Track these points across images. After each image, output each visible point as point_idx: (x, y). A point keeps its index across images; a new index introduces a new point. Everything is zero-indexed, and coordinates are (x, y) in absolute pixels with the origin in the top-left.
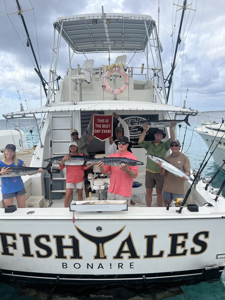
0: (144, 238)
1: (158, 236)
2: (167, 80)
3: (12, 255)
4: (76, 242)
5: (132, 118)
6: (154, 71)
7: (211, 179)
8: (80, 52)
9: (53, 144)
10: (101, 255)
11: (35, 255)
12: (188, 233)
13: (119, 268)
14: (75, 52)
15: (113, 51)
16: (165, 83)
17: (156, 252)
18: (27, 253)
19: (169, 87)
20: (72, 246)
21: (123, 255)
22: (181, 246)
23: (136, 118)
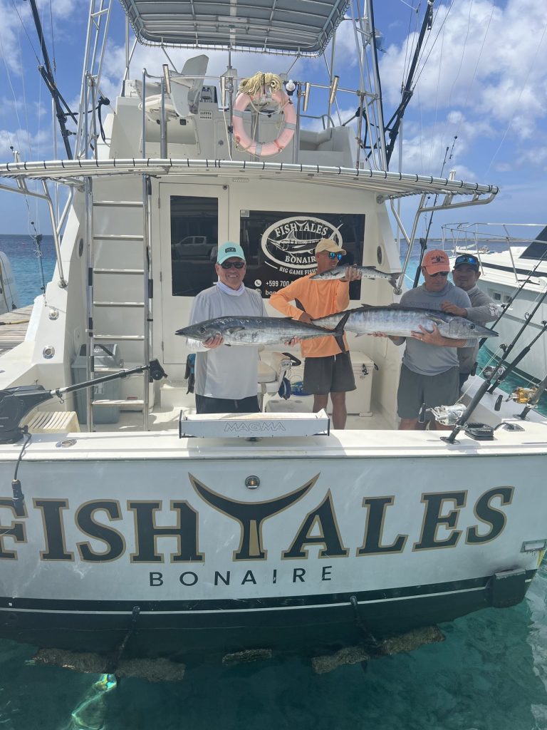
0: (363, 506)
1: (396, 501)
3: (11, 556)
4: (188, 518)
5: (298, 221)
8: (153, 43)
9: (95, 276)
10: (253, 550)
11: (78, 555)
12: (467, 491)
13: (294, 581)
14: (141, 42)
15: (239, 48)
17: (387, 539)
18: (56, 550)
19: (389, 149)
20: (179, 528)
21: (306, 547)
22: (447, 523)
23: (309, 221)
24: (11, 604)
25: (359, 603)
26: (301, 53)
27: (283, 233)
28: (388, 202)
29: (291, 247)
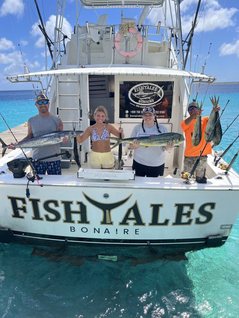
0: (150, 207)
1: (164, 206)
2: (185, 42)
3: (22, 217)
4: (83, 208)
5: (144, 85)
6: (172, 31)
7: (223, 152)
8: (89, 7)
10: (108, 221)
11: (44, 219)
12: (195, 203)
13: (124, 233)
15: (126, 6)
16: (183, 45)
17: (161, 220)
18: (37, 216)
19: (188, 51)
20: (80, 211)
22: (186, 216)
23: (149, 85)
24: (23, 234)
25: (151, 244)
26: (153, 6)
27: (138, 90)
29: (141, 96)
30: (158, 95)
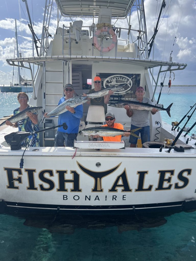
0: (137, 174)
1: (149, 173)
3: (17, 188)
4: (76, 176)
5: (117, 77)
8: (67, 16)
9: (46, 95)
10: (99, 189)
11: (39, 188)
12: (175, 170)
13: (113, 200)
14: (63, 16)
15: (97, 16)
17: (146, 186)
18: (32, 186)
19: (150, 50)
20: (73, 180)
21: (117, 188)
22: (167, 181)
23: (120, 76)
24: (17, 205)
25: (136, 209)
26: (119, 18)
27: (111, 81)
28: (149, 69)
30: (128, 85)
